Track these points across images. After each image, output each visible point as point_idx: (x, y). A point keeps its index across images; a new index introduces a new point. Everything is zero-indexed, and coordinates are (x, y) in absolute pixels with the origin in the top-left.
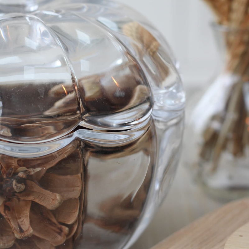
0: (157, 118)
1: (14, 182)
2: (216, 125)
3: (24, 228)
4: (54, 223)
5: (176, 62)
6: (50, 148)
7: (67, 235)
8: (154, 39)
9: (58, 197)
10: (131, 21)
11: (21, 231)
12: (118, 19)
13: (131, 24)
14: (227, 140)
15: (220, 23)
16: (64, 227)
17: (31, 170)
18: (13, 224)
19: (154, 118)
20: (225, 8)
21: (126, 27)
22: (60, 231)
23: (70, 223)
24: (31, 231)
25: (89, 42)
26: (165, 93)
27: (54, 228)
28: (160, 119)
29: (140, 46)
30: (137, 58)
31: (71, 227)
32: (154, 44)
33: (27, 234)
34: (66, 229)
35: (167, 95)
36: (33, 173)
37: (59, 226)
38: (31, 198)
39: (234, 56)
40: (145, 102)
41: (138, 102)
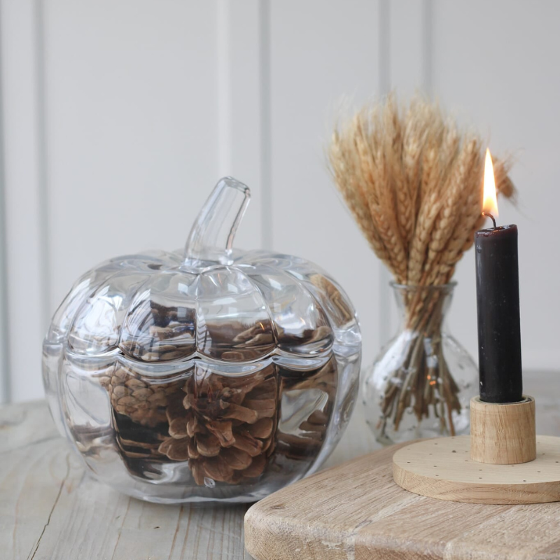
0: (338, 353)
1: (221, 400)
2: (397, 381)
3: (228, 439)
4: (251, 439)
5: (355, 312)
6: (257, 366)
7: (262, 448)
8: (336, 289)
9: (256, 414)
10: (316, 273)
11: (226, 441)
12: (305, 272)
13: (317, 276)
14: (407, 393)
15: (400, 282)
16: (259, 441)
17: (234, 390)
18: (218, 435)
19: (335, 352)
20: (402, 267)
21: (313, 278)
22: (256, 445)
23: (264, 437)
24: (234, 440)
25: (280, 289)
26: (344, 333)
27: (250, 442)
28: (340, 354)
29: (324, 293)
30: (321, 303)
31: (265, 441)
32: (336, 293)
33: (231, 443)
34: (261, 443)
35: (346, 334)
36: (236, 393)
37: (255, 440)
38: (232, 416)
39: (413, 314)
40: (327, 338)
41: (320, 338)
